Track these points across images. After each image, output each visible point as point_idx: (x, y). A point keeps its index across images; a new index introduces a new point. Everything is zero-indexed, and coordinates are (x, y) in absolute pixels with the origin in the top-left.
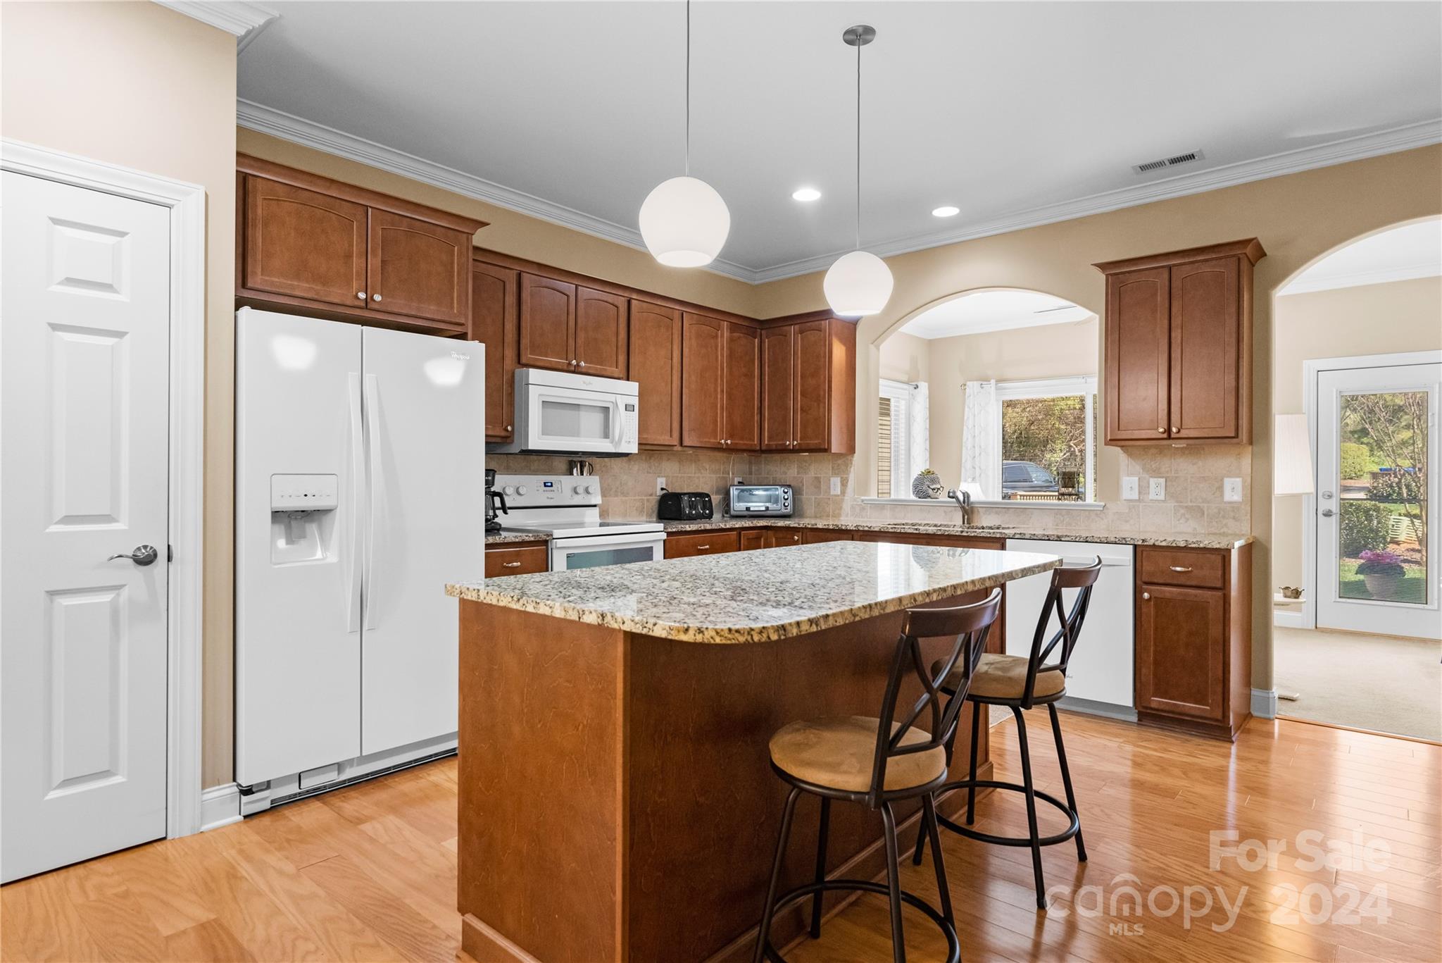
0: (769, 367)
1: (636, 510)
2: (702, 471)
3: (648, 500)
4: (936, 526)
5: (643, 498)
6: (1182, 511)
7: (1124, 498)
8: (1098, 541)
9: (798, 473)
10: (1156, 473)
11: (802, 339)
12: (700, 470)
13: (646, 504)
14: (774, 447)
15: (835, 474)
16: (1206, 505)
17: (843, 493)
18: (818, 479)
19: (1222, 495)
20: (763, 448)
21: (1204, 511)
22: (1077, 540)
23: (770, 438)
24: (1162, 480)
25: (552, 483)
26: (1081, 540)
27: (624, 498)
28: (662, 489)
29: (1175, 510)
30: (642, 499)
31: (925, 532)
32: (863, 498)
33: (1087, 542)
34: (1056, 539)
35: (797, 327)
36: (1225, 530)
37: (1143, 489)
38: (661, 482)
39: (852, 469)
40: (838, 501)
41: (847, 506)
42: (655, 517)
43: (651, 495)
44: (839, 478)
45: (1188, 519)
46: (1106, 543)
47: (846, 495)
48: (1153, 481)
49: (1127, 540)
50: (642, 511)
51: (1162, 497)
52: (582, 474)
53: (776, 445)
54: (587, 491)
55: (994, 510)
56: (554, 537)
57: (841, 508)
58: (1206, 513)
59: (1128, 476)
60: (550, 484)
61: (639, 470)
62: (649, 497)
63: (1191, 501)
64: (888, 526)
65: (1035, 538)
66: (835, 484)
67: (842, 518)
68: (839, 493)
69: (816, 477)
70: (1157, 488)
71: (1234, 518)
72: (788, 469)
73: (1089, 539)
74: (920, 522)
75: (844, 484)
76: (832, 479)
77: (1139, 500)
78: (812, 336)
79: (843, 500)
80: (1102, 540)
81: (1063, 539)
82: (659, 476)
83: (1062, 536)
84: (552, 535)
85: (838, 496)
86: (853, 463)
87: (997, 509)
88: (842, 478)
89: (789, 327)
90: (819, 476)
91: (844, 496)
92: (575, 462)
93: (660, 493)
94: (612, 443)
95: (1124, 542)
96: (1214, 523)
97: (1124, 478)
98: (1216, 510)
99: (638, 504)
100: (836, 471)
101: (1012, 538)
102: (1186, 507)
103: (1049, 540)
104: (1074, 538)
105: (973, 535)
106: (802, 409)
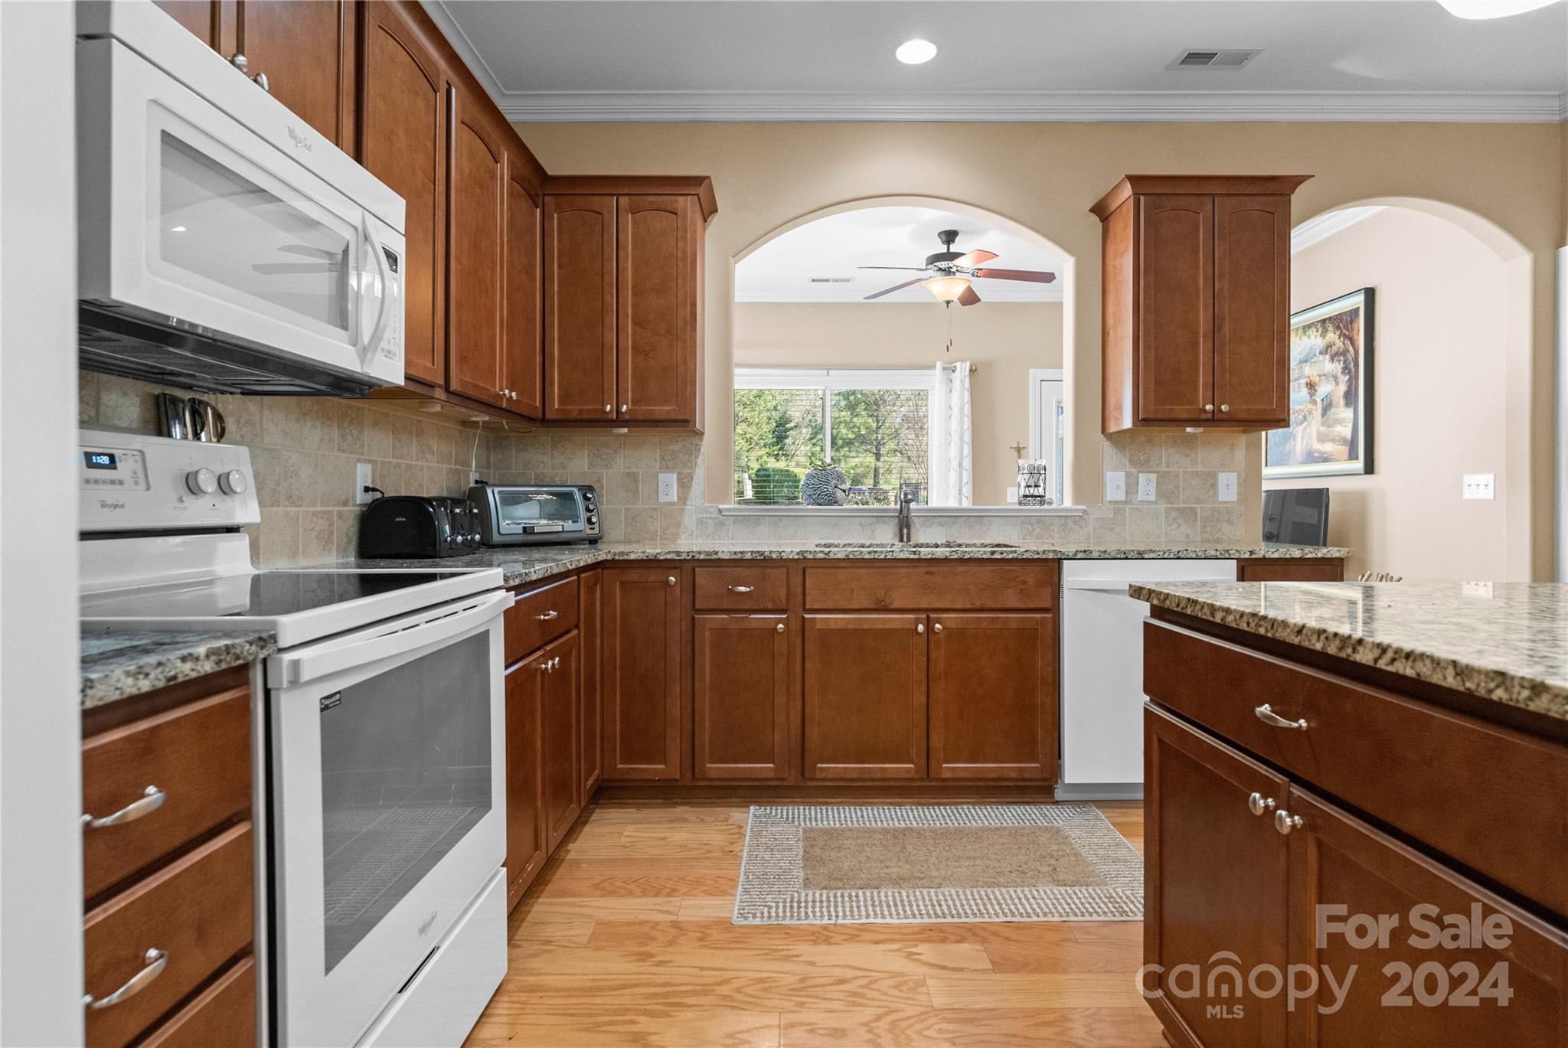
0: (560, 267)
1: (318, 537)
2: (427, 455)
3: (340, 515)
4: (948, 545)
5: (331, 509)
6: (1174, 515)
7: (1108, 500)
8: (1194, 556)
9: (591, 465)
10: (1144, 466)
11: (634, 222)
12: (424, 452)
13: (336, 522)
14: (574, 416)
15: (668, 469)
16: (1199, 506)
17: (683, 499)
18: (633, 477)
19: (1216, 494)
20: (549, 416)
21: (1196, 514)
22: (1166, 556)
23: (565, 398)
24: (1154, 476)
25: (112, 457)
26: (1171, 556)
27: (292, 510)
28: (367, 489)
29: (1166, 513)
30: (329, 512)
31: (929, 557)
32: (721, 506)
33: (1178, 558)
34: (1137, 556)
35: (624, 200)
36: (1219, 535)
37: (1131, 487)
38: (363, 474)
39: (699, 461)
40: (672, 516)
41: (689, 520)
42: (353, 553)
43: (345, 503)
44: (675, 476)
45: (1180, 524)
46: (1204, 559)
47: (689, 503)
48: (1142, 478)
49: (1231, 552)
50: (328, 541)
51: (1152, 497)
52: (197, 436)
53: (581, 411)
54: (224, 486)
55: (936, 520)
56: (282, 644)
57: (679, 524)
58: (1199, 515)
59: (1113, 470)
60: (105, 460)
61: (322, 440)
62: (340, 509)
63: (1184, 502)
64: (862, 549)
65: (1107, 556)
66: (669, 485)
67: (679, 542)
68: (676, 499)
69: (628, 474)
70: (1147, 486)
71: (1228, 521)
72: (570, 459)
73: (1181, 555)
74: (836, 542)
75: (685, 484)
76: (661, 476)
77: (1126, 502)
78: (658, 222)
79: (682, 511)
80: (1200, 554)
81: (1146, 556)
82: (359, 460)
83: (1145, 552)
84: (274, 638)
85: (674, 504)
86: (702, 450)
87: (940, 519)
88: (679, 474)
89: (609, 198)
90: (635, 471)
91: (685, 504)
92: (175, 401)
93: (361, 498)
94: (354, 345)
95: (1227, 556)
96: (1208, 529)
97: (1108, 473)
98: (1210, 513)
99: (321, 523)
100: (670, 464)
101: (1072, 559)
102: (1179, 509)
103: (1127, 558)
104: (1161, 554)
105: (1011, 556)
106: (635, 348)
